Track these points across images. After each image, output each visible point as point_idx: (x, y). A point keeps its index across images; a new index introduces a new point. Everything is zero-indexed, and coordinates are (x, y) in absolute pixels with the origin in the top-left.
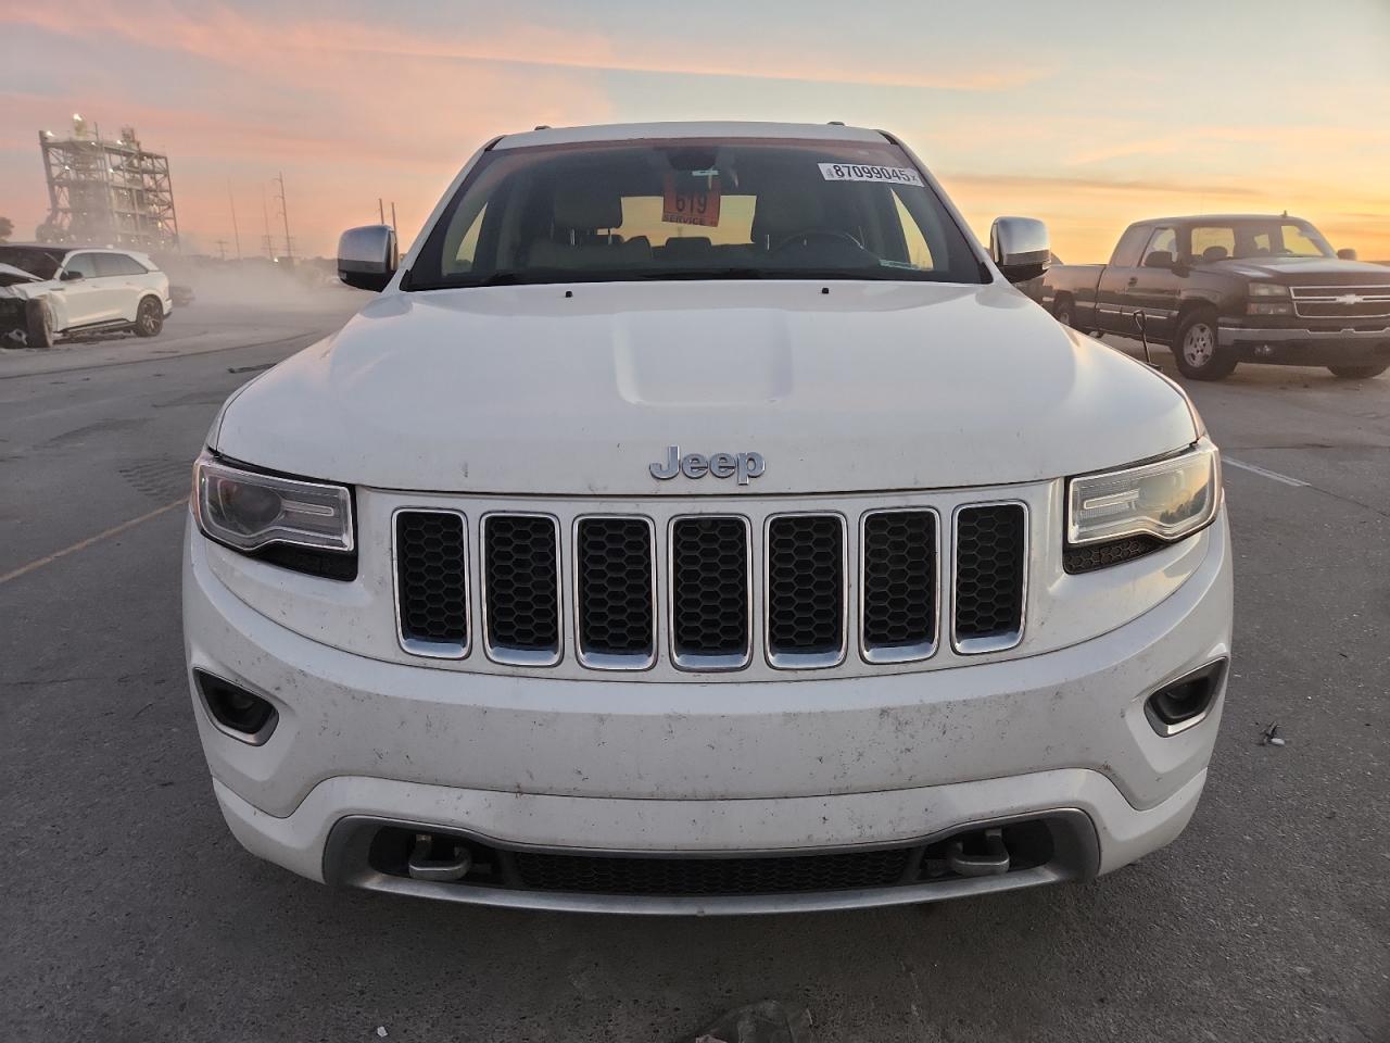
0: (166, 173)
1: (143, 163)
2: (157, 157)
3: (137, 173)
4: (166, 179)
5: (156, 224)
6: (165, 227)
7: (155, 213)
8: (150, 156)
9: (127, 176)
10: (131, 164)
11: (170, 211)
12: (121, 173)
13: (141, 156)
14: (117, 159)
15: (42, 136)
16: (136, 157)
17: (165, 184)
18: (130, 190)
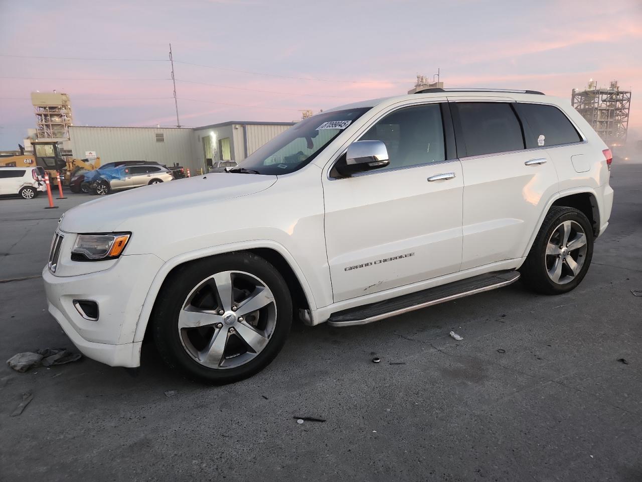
0: (629, 100)
1: (618, 96)
2: (626, 93)
3: (614, 102)
4: (628, 103)
5: (617, 125)
6: (621, 126)
7: (618, 120)
8: (622, 93)
9: (608, 104)
10: (611, 98)
11: (627, 118)
12: (605, 103)
13: (618, 93)
14: (605, 97)
15: (573, 90)
16: (615, 94)
17: (627, 106)
18: (608, 110)
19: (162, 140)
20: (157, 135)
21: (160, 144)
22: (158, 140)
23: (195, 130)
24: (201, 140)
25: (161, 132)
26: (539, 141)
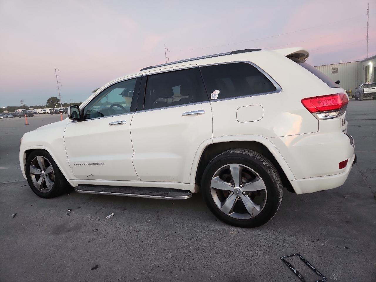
19: (337, 72)
20: (333, 69)
21: (335, 74)
22: (333, 72)
23: (362, 62)
24: (364, 68)
25: (335, 66)
26: (213, 95)
